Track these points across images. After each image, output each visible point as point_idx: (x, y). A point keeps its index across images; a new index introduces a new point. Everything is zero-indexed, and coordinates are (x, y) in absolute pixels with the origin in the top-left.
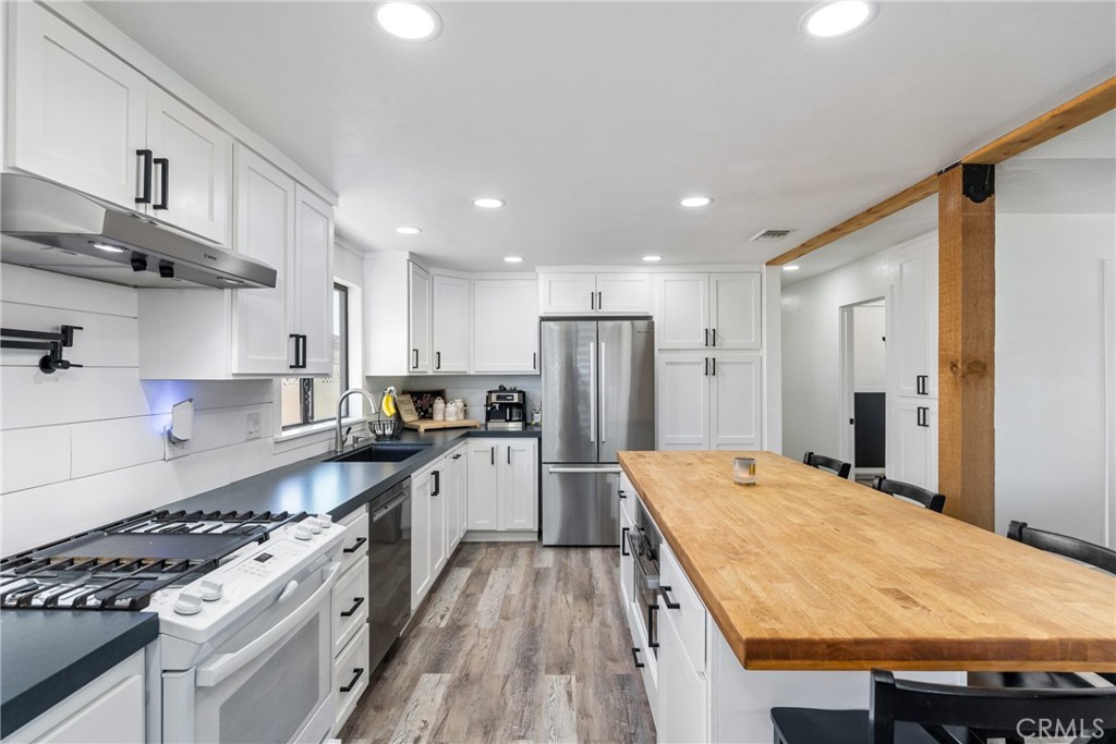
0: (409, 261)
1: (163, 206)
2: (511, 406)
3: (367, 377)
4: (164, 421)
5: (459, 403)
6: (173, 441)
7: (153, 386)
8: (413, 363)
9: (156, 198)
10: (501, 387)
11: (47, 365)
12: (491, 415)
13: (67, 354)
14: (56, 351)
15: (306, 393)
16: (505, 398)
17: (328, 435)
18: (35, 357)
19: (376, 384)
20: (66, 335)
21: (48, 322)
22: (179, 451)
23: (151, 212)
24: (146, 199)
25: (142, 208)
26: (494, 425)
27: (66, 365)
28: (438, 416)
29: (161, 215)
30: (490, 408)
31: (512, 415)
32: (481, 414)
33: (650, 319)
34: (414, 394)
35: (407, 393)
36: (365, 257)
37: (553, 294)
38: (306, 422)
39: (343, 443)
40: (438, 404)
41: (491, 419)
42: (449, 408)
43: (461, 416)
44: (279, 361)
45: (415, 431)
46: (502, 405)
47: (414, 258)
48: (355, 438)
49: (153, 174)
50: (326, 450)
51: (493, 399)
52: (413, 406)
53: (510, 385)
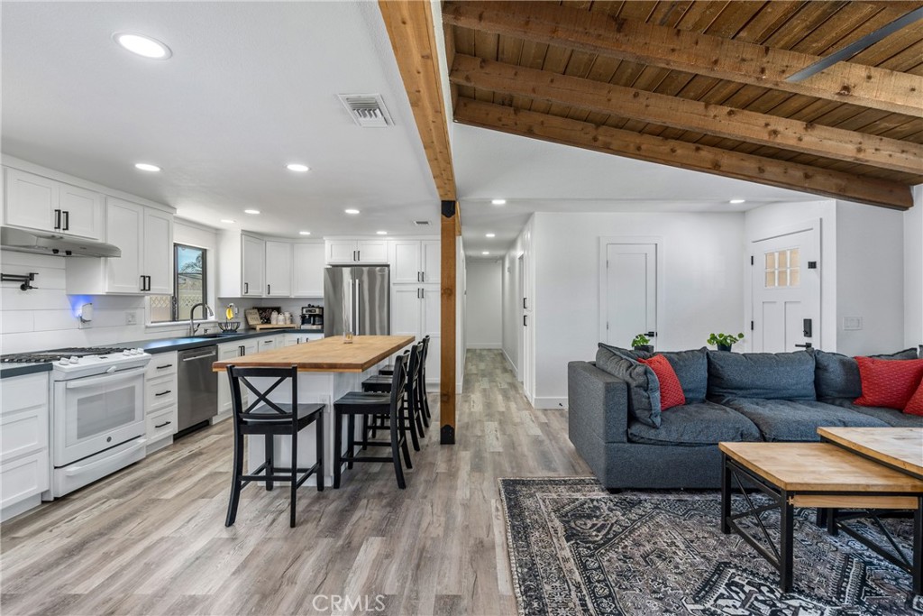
0: (242, 235)
1: (67, 229)
2: (315, 316)
3: (220, 299)
4: (79, 313)
5: (287, 315)
6: (83, 321)
7: (73, 297)
8: (244, 291)
9: (63, 225)
10: (309, 305)
11: (23, 288)
12: (304, 320)
13: (31, 283)
14: (27, 282)
15: (174, 305)
16: (310, 311)
17: (186, 327)
18: (19, 285)
19: (224, 302)
20: (31, 277)
21: (24, 272)
22: (86, 325)
23: (61, 231)
24: (59, 227)
25: (57, 230)
26: (304, 327)
27: (31, 288)
28: (273, 322)
29: (66, 232)
30: (303, 317)
31: (314, 321)
32: (299, 321)
33: (388, 266)
34: (259, 309)
35: (254, 308)
36: (217, 233)
37: (332, 251)
38: (174, 320)
39: (195, 332)
40: (274, 315)
41: (303, 323)
42: (281, 317)
43: (288, 322)
44: (134, 287)
45: (255, 329)
46: (310, 316)
47: (246, 233)
48: (206, 330)
49: (62, 217)
50: (184, 335)
51: (304, 312)
52: (257, 316)
53: (316, 304)
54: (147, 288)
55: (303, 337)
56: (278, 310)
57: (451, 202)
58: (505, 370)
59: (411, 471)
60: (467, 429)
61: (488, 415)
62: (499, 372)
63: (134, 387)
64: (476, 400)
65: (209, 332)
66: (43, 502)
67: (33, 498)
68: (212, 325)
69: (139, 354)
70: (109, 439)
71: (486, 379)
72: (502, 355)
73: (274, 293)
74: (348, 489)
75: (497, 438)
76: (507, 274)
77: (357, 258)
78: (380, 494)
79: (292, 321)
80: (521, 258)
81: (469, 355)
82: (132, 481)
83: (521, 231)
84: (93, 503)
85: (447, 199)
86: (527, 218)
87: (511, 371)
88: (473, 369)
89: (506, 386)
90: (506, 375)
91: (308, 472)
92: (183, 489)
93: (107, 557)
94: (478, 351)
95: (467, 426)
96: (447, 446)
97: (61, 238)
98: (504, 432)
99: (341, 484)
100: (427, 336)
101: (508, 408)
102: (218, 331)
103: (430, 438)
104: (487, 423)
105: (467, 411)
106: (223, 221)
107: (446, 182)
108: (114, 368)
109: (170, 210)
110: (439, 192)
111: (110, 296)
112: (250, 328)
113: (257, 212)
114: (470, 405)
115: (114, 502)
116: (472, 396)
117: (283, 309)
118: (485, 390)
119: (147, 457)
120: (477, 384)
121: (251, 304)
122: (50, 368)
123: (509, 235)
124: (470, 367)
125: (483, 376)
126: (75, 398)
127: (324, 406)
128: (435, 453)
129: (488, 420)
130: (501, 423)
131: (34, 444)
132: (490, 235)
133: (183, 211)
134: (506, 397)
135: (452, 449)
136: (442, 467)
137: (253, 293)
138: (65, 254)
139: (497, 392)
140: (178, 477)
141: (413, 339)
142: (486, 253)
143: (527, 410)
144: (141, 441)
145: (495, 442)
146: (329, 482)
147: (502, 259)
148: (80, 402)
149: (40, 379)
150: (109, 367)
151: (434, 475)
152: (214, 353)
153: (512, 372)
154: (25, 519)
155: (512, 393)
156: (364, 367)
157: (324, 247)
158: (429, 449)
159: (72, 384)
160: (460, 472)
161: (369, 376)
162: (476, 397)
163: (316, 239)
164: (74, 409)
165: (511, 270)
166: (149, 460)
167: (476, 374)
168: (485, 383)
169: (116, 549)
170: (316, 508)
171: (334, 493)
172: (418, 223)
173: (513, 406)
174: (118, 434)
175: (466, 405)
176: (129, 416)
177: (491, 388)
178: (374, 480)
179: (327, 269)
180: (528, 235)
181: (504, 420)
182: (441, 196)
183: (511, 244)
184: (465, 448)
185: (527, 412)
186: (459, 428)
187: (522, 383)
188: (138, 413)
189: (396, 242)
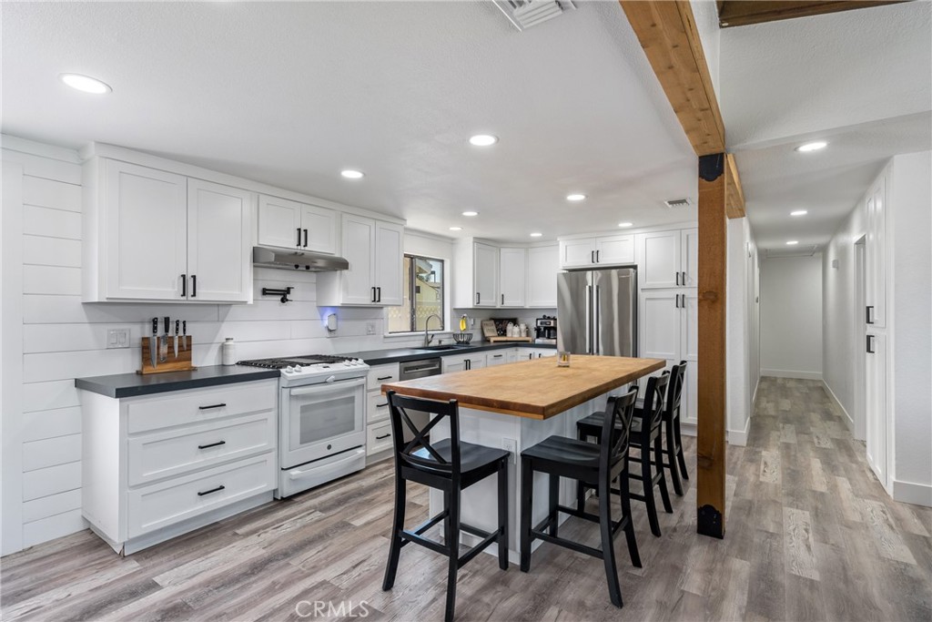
0: (474, 242)
1: (307, 245)
2: (549, 329)
3: (455, 309)
4: (326, 323)
5: (523, 327)
6: (330, 331)
7: (322, 309)
8: (477, 301)
9: (303, 243)
10: (544, 316)
11: (284, 300)
12: (539, 333)
13: (288, 297)
14: (285, 295)
15: (412, 316)
16: (545, 323)
17: (422, 338)
18: (279, 298)
19: (458, 312)
20: (288, 291)
21: (283, 287)
22: (332, 334)
23: (303, 248)
24: (299, 244)
25: (299, 247)
26: (539, 341)
27: (289, 301)
28: (509, 334)
29: (306, 248)
30: (538, 329)
31: (549, 334)
32: (534, 334)
33: (635, 267)
34: (496, 320)
35: (491, 319)
36: (451, 241)
37: (568, 254)
38: (412, 331)
39: (429, 343)
40: (510, 327)
41: (538, 337)
42: (516, 329)
43: (524, 335)
44: (366, 299)
45: (489, 341)
46: (545, 328)
47: (478, 240)
48: (440, 342)
49: (302, 235)
50: (420, 346)
51: (539, 324)
52: (494, 327)
53: (552, 315)
54: (377, 299)
55: (536, 351)
56: (515, 322)
57: (717, 155)
58: (828, 416)
59: (638, 572)
60: (749, 514)
61: (791, 494)
62: (815, 417)
63: (354, 397)
64: (769, 461)
65: (443, 343)
66: (275, 499)
67: (267, 493)
68: (447, 336)
69: (360, 365)
70: (329, 447)
71: (790, 428)
72: (822, 390)
73: (509, 303)
74: (541, 577)
75: (808, 548)
76: (831, 271)
77: (595, 260)
78: (581, 604)
79: (528, 335)
80: (861, 243)
81: (765, 385)
82: (343, 494)
83: (861, 199)
84: (303, 512)
85: (708, 152)
86: (876, 169)
87: (839, 417)
88: (770, 408)
89: (829, 445)
90: (830, 423)
91: (488, 538)
92: (375, 516)
93: (272, 590)
94: (779, 381)
95: (748, 508)
96: (709, 538)
97: (303, 254)
98: (823, 537)
99: (532, 565)
100: (683, 362)
101: (834, 488)
102: (453, 342)
103: (682, 516)
104: (787, 510)
105: (752, 479)
106: (451, 229)
107: (700, 114)
108: (333, 377)
109: (402, 222)
110: (692, 140)
111: (345, 307)
112: (486, 340)
113: (474, 214)
114: (758, 469)
115: (318, 514)
116: (764, 453)
117: (520, 320)
118: (787, 446)
119: (367, 468)
120: (774, 434)
121: (488, 315)
122: (278, 375)
123: (836, 209)
124: (764, 404)
125: (787, 421)
126: (298, 405)
127: (509, 454)
128: (685, 548)
129: (791, 505)
130: (817, 514)
131: (262, 445)
132: (799, 213)
133: (412, 222)
134: (830, 466)
135: (716, 548)
136: (693, 582)
137: (485, 303)
138: (304, 269)
139: (812, 454)
140: (379, 498)
141: (663, 364)
142: (792, 243)
143: (874, 498)
144: (360, 451)
145: (803, 554)
146: (514, 558)
147: (823, 250)
148: (304, 409)
149: (269, 385)
150: (329, 375)
151: (676, 596)
152: (437, 367)
153: (841, 421)
154: (255, 514)
155: (842, 459)
156: (547, 412)
157: (558, 250)
158: (677, 539)
159: (295, 392)
160: (725, 603)
161: (590, 413)
162: (771, 455)
163: (549, 241)
164: (297, 415)
165: (841, 264)
166: (368, 471)
167: (773, 417)
168: (789, 435)
169: (282, 581)
170: (486, 599)
171: (520, 578)
172: (670, 203)
173: (844, 484)
174: (339, 442)
175: (751, 469)
176: (349, 426)
177: (800, 444)
178: (579, 572)
179: (564, 274)
180: (876, 205)
181: (824, 512)
182: (696, 147)
183: (842, 224)
184: (742, 553)
185: (875, 504)
186: (733, 508)
187: (864, 443)
188: (357, 424)
189: (645, 236)
